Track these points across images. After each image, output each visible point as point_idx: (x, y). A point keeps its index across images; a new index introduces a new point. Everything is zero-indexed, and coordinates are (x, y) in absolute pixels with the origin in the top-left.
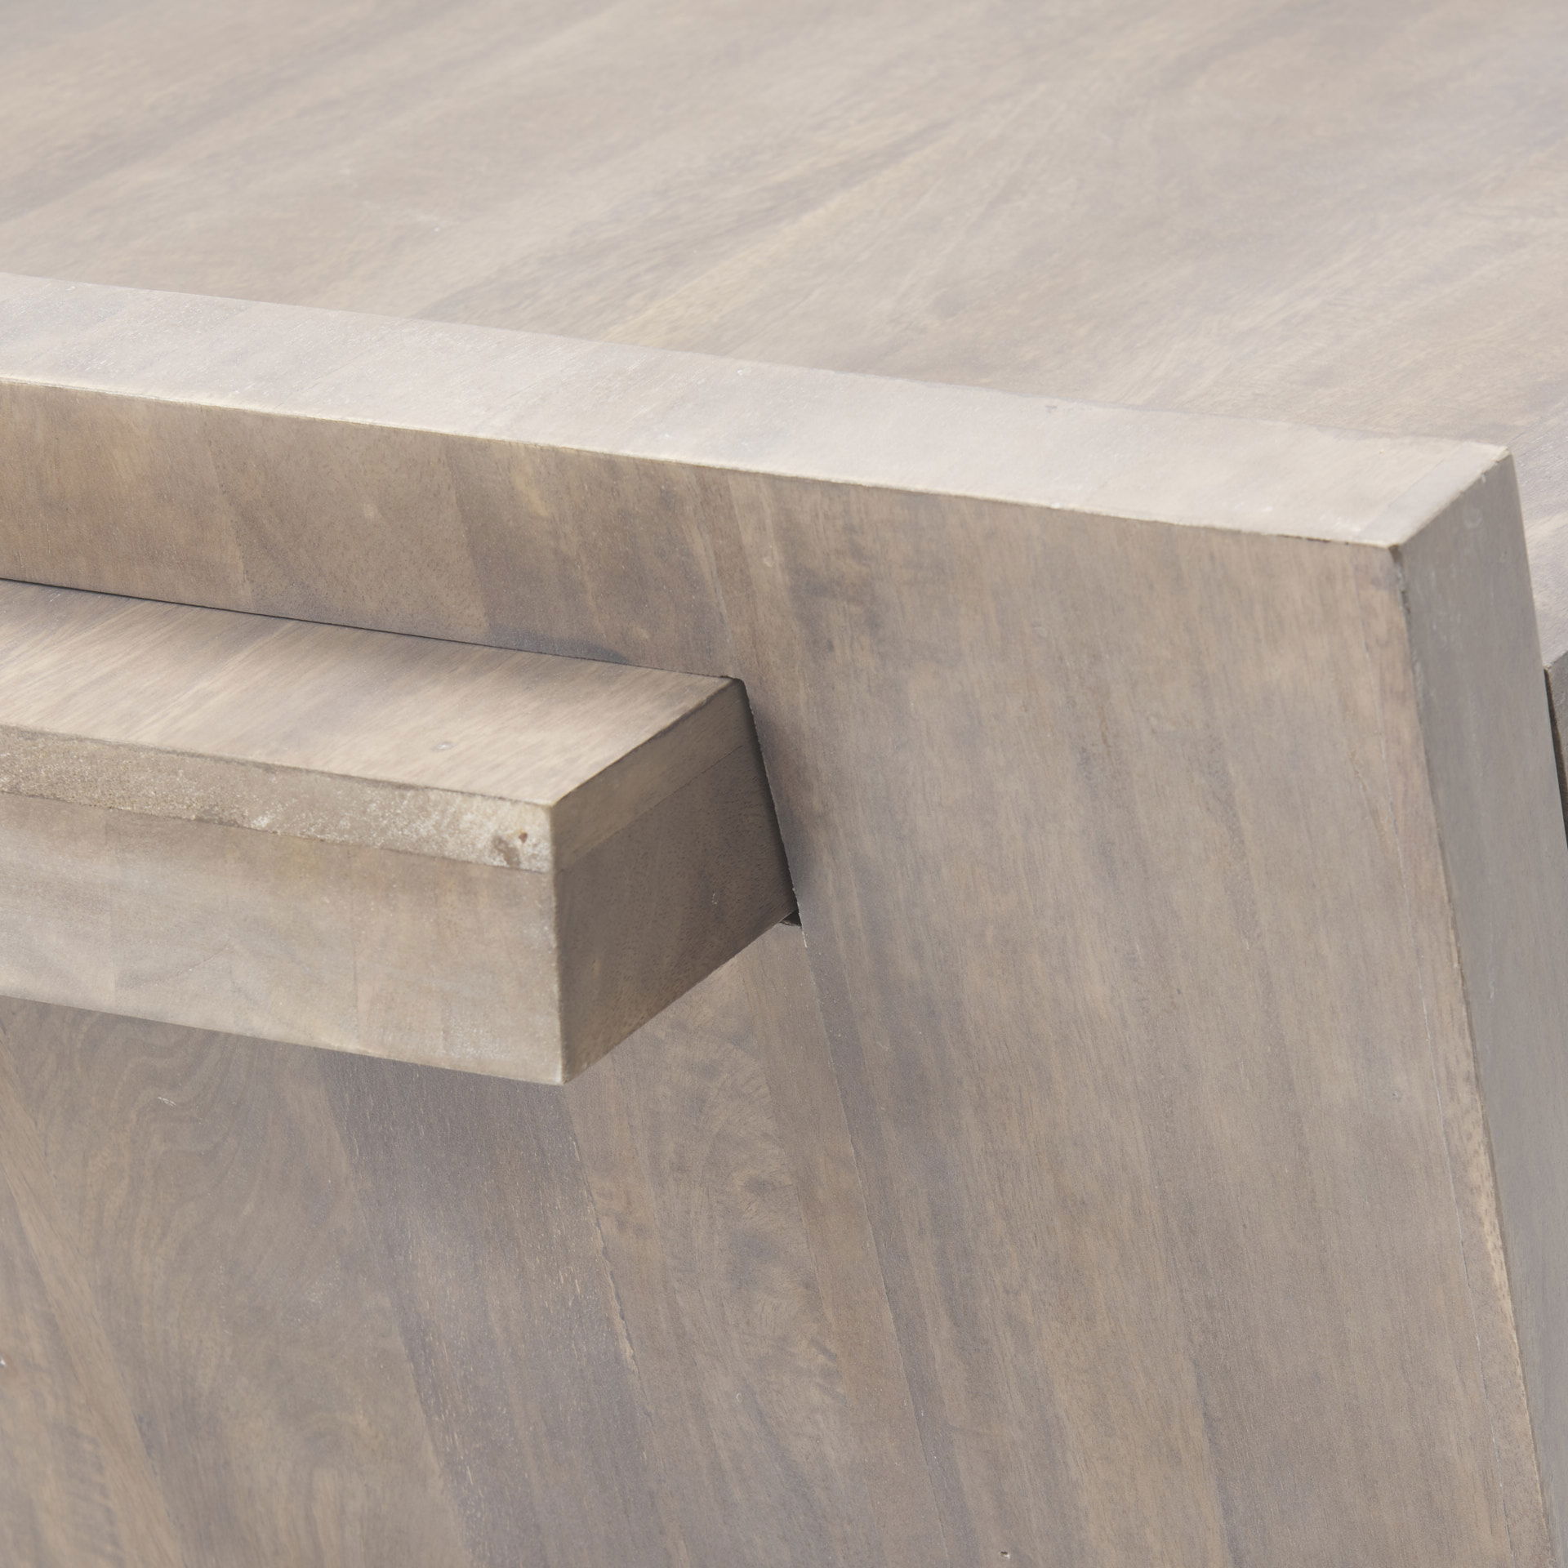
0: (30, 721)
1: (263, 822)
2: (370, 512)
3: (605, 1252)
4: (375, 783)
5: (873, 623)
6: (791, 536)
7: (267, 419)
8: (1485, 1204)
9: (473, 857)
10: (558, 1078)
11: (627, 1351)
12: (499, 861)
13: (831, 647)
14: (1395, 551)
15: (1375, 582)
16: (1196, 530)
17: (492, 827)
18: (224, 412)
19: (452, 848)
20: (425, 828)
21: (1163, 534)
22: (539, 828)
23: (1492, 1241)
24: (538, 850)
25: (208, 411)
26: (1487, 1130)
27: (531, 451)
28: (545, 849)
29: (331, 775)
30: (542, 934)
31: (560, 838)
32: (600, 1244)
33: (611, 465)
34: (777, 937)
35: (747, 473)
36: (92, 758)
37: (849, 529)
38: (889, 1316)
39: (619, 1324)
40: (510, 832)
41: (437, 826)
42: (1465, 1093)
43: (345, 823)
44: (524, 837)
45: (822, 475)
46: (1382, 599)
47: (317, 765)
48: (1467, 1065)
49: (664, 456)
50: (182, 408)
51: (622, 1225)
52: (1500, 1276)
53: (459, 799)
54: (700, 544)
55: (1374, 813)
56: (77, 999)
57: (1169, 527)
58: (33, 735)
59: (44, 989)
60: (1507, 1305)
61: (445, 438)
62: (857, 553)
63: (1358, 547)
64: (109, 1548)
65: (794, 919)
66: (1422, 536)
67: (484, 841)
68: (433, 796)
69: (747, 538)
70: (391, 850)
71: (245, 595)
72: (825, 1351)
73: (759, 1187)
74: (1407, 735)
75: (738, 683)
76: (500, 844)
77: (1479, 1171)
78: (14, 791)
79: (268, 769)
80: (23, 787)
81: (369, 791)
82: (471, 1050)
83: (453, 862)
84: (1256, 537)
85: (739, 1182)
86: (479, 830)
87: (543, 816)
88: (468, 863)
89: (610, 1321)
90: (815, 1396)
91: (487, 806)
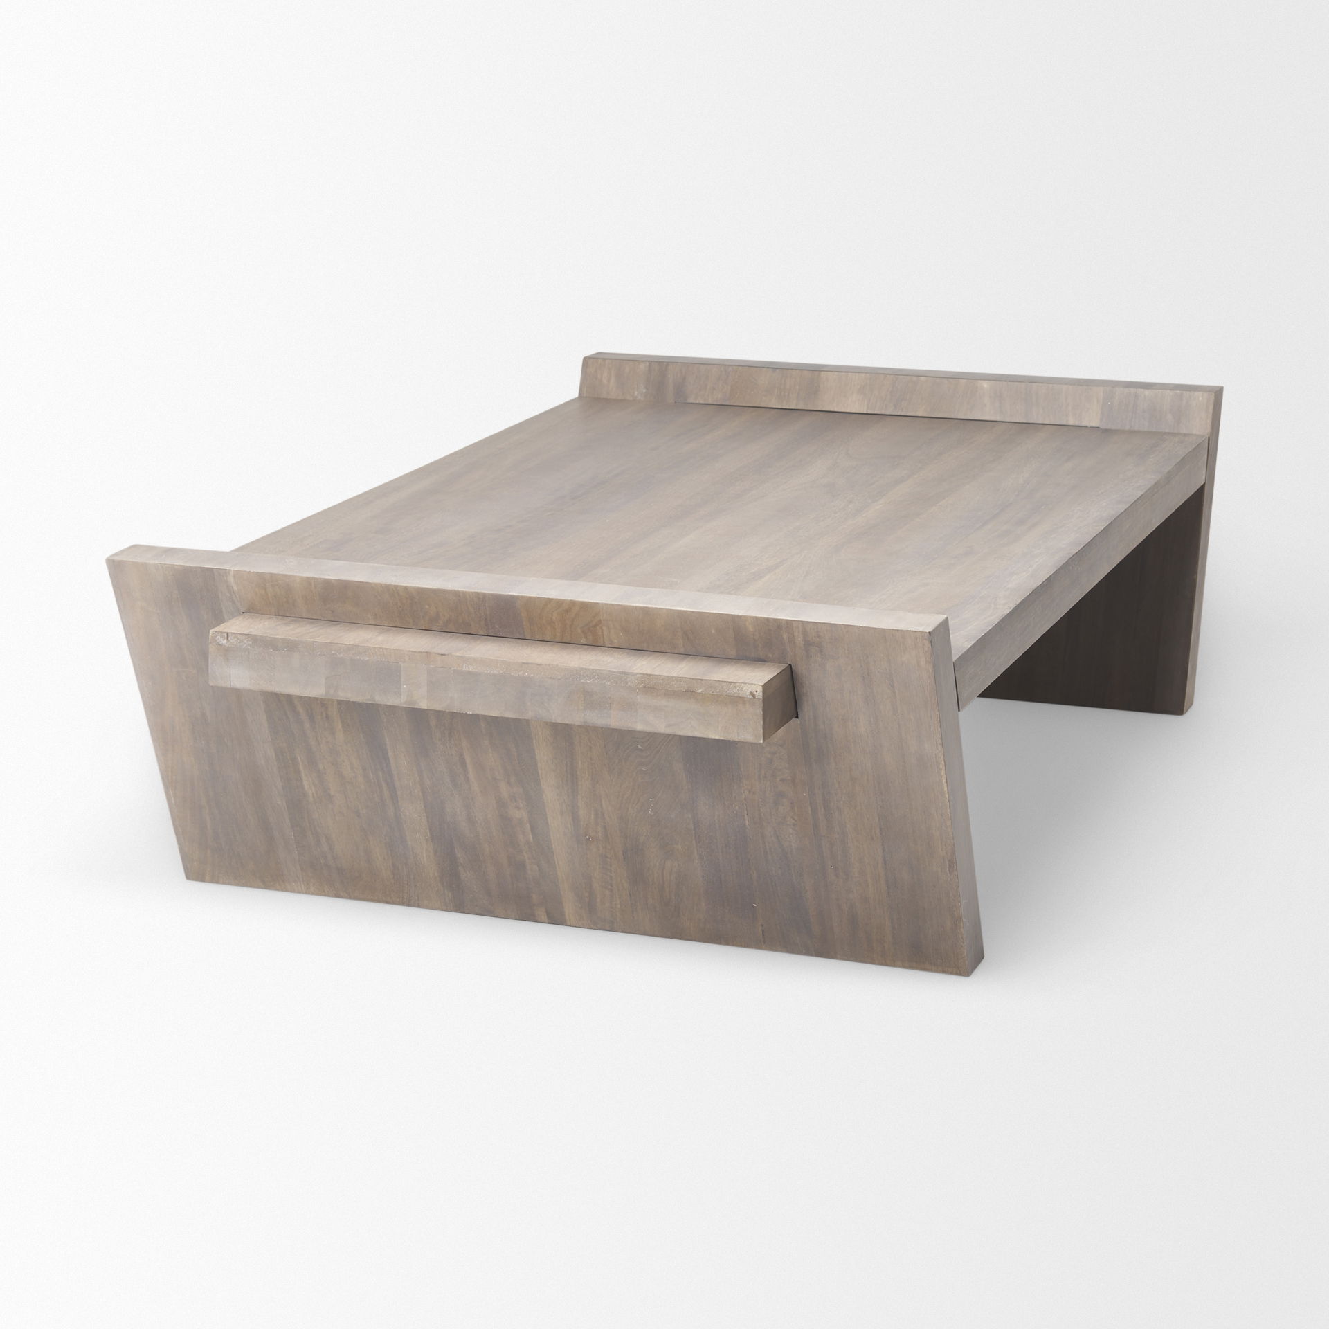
0: (649, 673)
1: (700, 691)
2: (713, 631)
3: (745, 799)
4: (725, 682)
5: (821, 651)
6: (805, 633)
7: (693, 612)
8: (943, 772)
9: (745, 696)
10: (762, 742)
11: (747, 823)
12: (751, 697)
13: (811, 656)
14: (930, 633)
15: (925, 639)
17: (750, 690)
18: (684, 611)
19: (741, 695)
20: (735, 691)
21: (883, 630)
22: (760, 690)
23: (944, 781)
24: (759, 694)
25: (678, 610)
26: (944, 756)
27: (751, 617)
28: (761, 694)
29: (715, 681)
30: (760, 711)
31: (764, 692)
32: (744, 797)
33: (768, 619)
34: (794, 722)
37: (817, 632)
38: (810, 809)
40: (753, 691)
41: (738, 690)
42: (939, 747)
43: (718, 691)
44: (757, 692)
45: (813, 621)
46: (927, 643)
47: (712, 679)
48: (940, 741)
49: (779, 618)
50: (674, 610)
51: (750, 792)
52: (945, 789)
53: (743, 685)
54: (785, 636)
56: (656, 731)
57: (884, 629)
58: (650, 675)
59: (649, 729)
60: (947, 796)
61: (732, 615)
62: (819, 637)
63: (922, 632)
64: (610, 887)
65: (797, 717)
66: (934, 630)
67: (748, 693)
68: (737, 684)
69: (796, 634)
70: (728, 696)
71: (682, 650)
72: (794, 819)
73: (783, 780)
74: (931, 671)
75: (790, 665)
76: (751, 693)
77: (942, 765)
78: (645, 687)
79: (702, 680)
81: (724, 684)
82: (743, 736)
83: (740, 697)
84: (902, 631)
85: (778, 779)
86: (747, 691)
87: (761, 687)
88: (744, 698)
89: (744, 816)
90: (791, 830)
91: (749, 686)
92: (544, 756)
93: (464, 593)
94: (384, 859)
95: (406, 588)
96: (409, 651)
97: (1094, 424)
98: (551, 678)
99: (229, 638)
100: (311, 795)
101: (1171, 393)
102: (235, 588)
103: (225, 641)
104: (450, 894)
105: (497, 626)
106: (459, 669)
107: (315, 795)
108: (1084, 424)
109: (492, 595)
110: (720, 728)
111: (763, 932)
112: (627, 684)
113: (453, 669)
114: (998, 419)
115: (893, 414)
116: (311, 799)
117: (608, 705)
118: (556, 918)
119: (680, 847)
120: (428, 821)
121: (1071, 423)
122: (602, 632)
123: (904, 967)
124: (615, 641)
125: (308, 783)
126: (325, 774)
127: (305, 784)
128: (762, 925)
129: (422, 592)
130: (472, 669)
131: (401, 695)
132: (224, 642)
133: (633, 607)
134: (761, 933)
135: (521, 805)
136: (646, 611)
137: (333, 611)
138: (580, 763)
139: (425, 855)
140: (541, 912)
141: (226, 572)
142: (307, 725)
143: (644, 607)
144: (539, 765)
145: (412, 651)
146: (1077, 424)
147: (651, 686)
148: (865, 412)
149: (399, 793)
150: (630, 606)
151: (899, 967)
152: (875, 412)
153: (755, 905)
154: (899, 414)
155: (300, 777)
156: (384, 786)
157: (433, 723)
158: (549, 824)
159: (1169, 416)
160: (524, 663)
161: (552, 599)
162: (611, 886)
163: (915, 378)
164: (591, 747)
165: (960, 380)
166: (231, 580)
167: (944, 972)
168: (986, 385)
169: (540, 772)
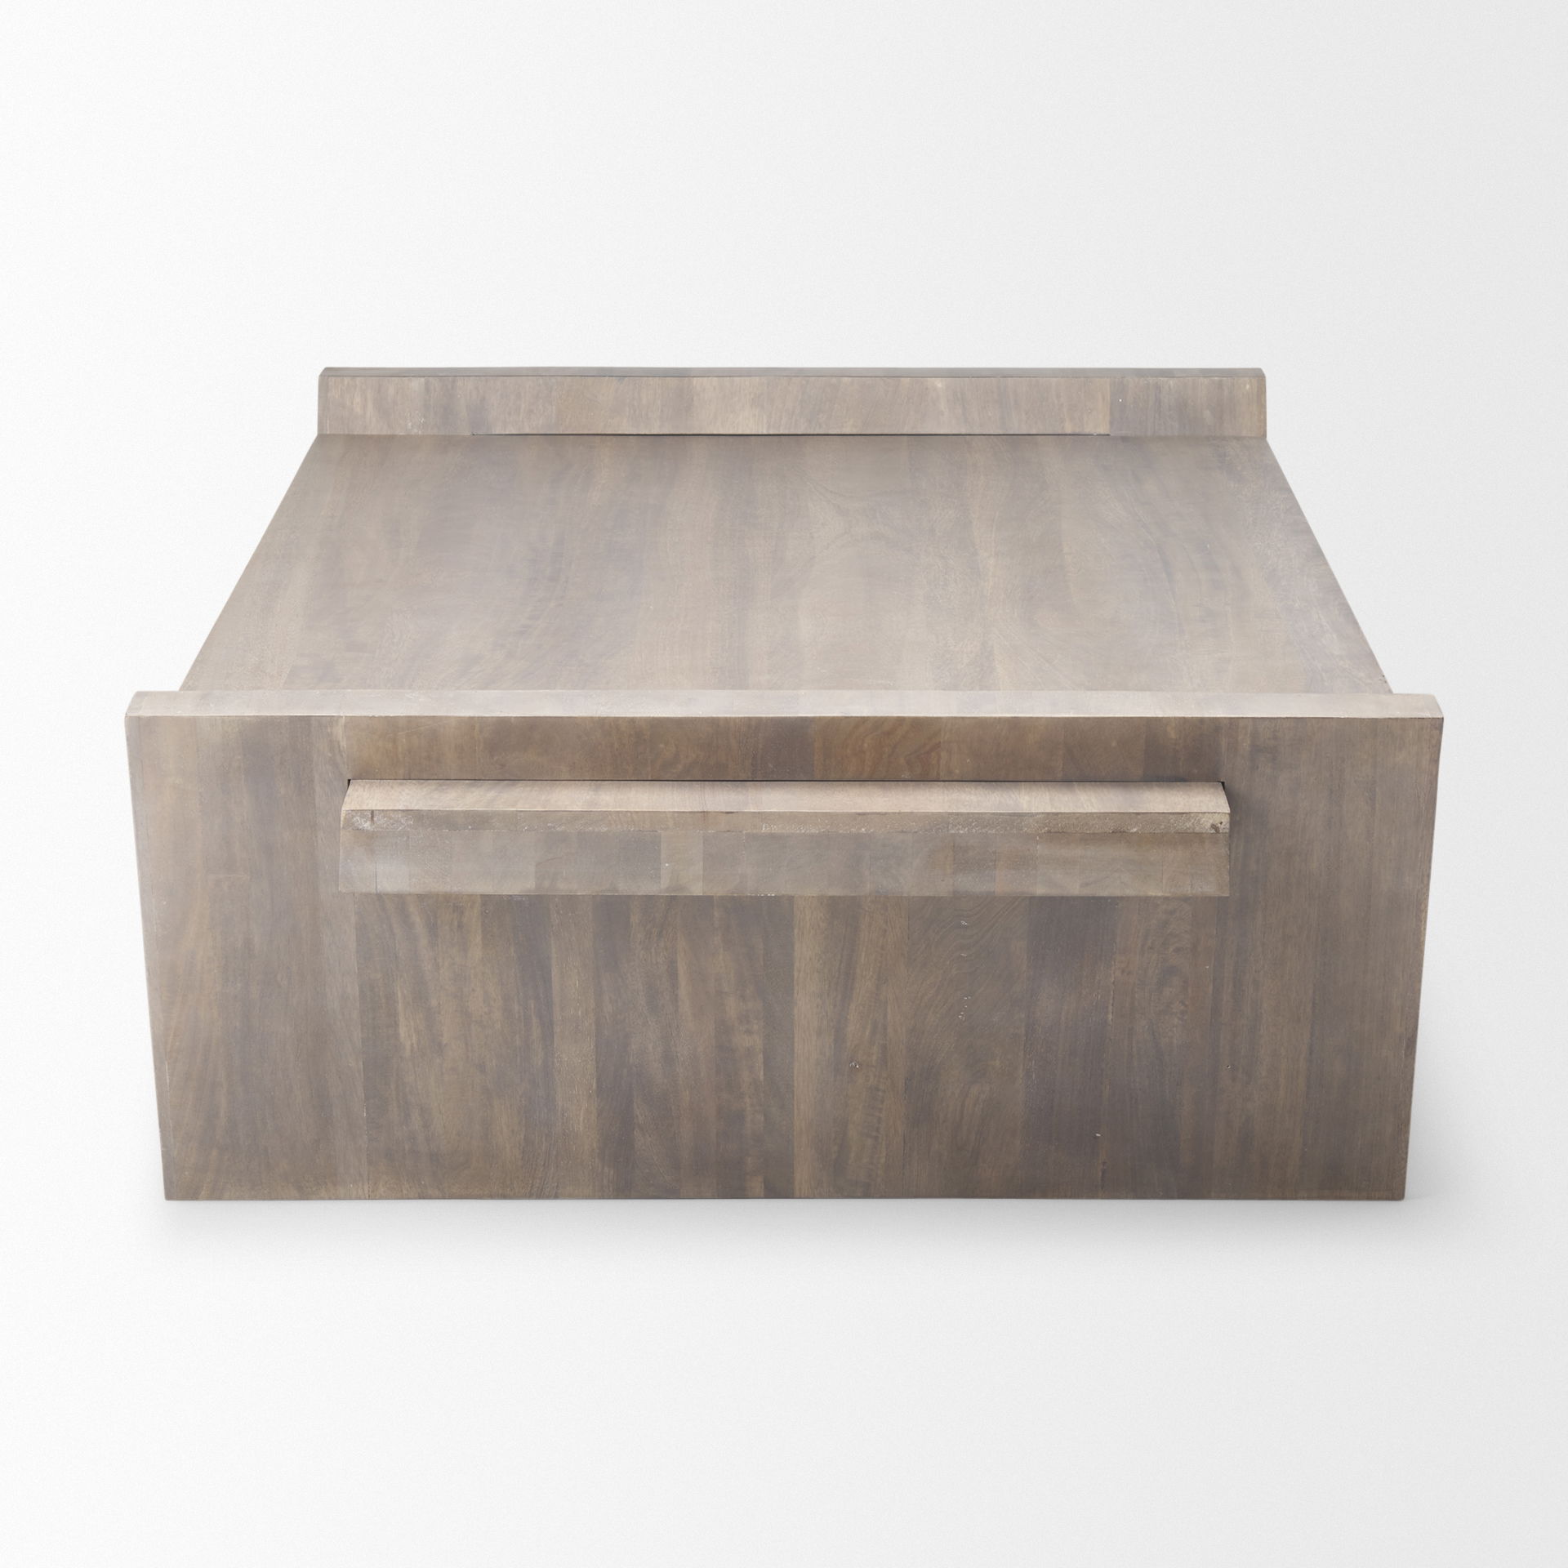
0: (1054, 811)
1: (1135, 830)
2: (1114, 744)
3: (1114, 983)
4: (1173, 813)
5: (1274, 759)
6: (1255, 736)
9: (1204, 831)
11: (1110, 1016)
12: (1213, 831)
15: (1436, 728)
16: (1385, 719)
17: (1211, 821)
18: (1073, 718)
19: (1197, 829)
20: (1189, 825)
21: (1375, 720)
22: (1226, 820)
23: (1423, 927)
24: (1224, 826)
25: (1065, 718)
27: (1175, 718)
28: (1228, 826)
29: (1159, 813)
30: (1226, 852)
31: (1230, 823)
32: (1113, 980)
35: (1246, 718)
36: (1077, 818)
38: (1211, 987)
39: (1110, 1008)
40: (1217, 822)
41: (1193, 824)
42: (1425, 879)
43: (1163, 827)
44: (1221, 823)
46: (1437, 734)
49: (1218, 716)
50: (1059, 718)
51: (1123, 972)
52: (1422, 938)
53: (1200, 815)
54: (1224, 742)
55: (1419, 797)
56: (1065, 893)
59: (1054, 892)
60: (1422, 948)
62: (1275, 738)
63: (1432, 718)
64: (874, 1133)
67: (1208, 825)
68: (1192, 815)
69: (1240, 737)
70: (1178, 833)
71: (1059, 776)
72: (1184, 1004)
74: (1434, 773)
75: (1224, 783)
76: (1213, 826)
77: (1424, 906)
78: (1049, 832)
80: (1052, 830)
81: (1171, 816)
82: (1200, 889)
83: (1197, 833)
84: (1402, 719)
85: (1171, 949)
86: (1206, 824)
87: (1228, 816)
88: (1202, 833)
89: (1107, 1007)
90: (1176, 1021)
91: (1210, 815)
92: (807, 951)
93: (727, 720)
94: (513, 1131)
95: (632, 720)
96: (674, 812)
97: (1102, 431)
98: (902, 832)
99: (375, 819)
100: (408, 1047)
101: (1206, 381)
102: (344, 744)
103: (369, 823)
104: (612, 1173)
105: (771, 766)
106: (754, 831)
107: (415, 1046)
108: (1087, 431)
109: (772, 719)
110: (1164, 881)
111: (1104, 1172)
112: (1021, 830)
113: (744, 832)
114: (963, 431)
115: (808, 432)
116: (408, 1053)
117: (991, 864)
118: (778, 1188)
119: (997, 1063)
120: (597, 1067)
121: (1068, 431)
122: (938, 761)
123: (1310, 1198)
124: (957, 771)
125: (407, 1033)
126: (439, 1013)
127: (402, 1031)
128: (1104, 1163)
129: (657, 724)
130: (775, 829)
131: (660, 878)
132: (367, 825)
133: (995, 718)
134: (1100, 1174)
135: (756, 1027)
136: (1015, 724)
137: (503, 766)
138: (863, 954)
139: (581, 1119)
140: (757, 1183)
141: (332, 720)
142: (424, 941)
143: (1012, 718)
144: (797, 965)
145: (678, 812)
146: (1077, 431)
147: (1058, 830)
148: (765, 433)
149: (557, 1029)
150: (991, 718)
151: (1303, 1198)
152: (781, 432)
153: (1098, 1135)
154: (816, 433)
155: (395, 1022)
156: (535, 1020)
157: (635, 919)
158: (796, 1050)
159: (1207, 414)
160: (859, 814)
161: (868, 718)
162: (878, 1130)
163: (834, 380)
164: (885, 931)
165: (902, 379)
166: (339, 732)
167: (1369, 1198)
168: (939, 384)
169: (796, 974)
